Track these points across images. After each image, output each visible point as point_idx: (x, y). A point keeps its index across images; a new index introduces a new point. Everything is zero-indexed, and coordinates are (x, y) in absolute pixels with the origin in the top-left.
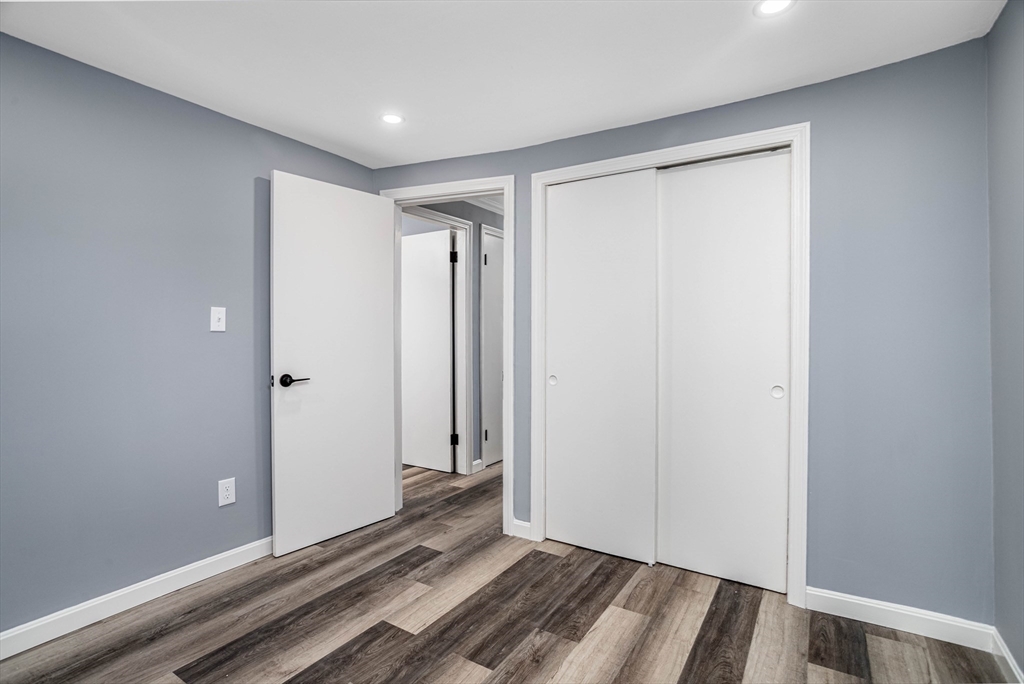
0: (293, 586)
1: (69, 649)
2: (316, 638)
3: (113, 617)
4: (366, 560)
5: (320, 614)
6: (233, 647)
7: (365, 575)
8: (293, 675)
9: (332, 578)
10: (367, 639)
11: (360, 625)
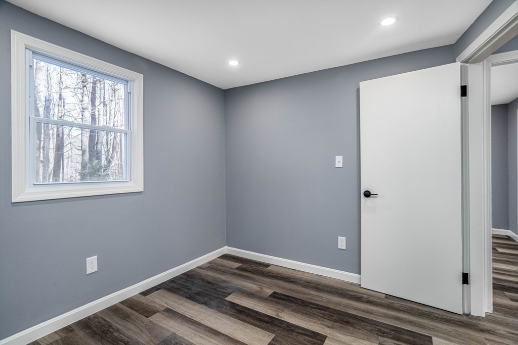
0: (340, 299)
1: (282, 271)
2: (303, 317)
3: (299, 271)
4: (386, 316)
5: (322, 313)
6: (291, 299)
7: (369, 319)
8: (279, 318)
9: (356, 309)
10: (308, 333)
11: (319, 329)
